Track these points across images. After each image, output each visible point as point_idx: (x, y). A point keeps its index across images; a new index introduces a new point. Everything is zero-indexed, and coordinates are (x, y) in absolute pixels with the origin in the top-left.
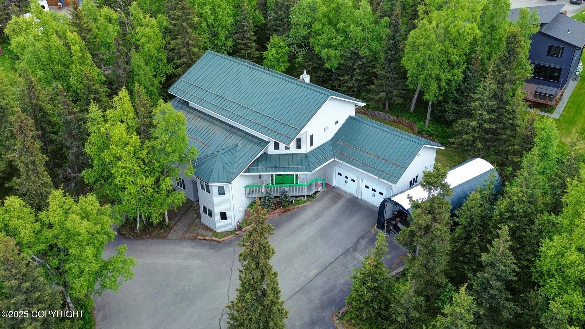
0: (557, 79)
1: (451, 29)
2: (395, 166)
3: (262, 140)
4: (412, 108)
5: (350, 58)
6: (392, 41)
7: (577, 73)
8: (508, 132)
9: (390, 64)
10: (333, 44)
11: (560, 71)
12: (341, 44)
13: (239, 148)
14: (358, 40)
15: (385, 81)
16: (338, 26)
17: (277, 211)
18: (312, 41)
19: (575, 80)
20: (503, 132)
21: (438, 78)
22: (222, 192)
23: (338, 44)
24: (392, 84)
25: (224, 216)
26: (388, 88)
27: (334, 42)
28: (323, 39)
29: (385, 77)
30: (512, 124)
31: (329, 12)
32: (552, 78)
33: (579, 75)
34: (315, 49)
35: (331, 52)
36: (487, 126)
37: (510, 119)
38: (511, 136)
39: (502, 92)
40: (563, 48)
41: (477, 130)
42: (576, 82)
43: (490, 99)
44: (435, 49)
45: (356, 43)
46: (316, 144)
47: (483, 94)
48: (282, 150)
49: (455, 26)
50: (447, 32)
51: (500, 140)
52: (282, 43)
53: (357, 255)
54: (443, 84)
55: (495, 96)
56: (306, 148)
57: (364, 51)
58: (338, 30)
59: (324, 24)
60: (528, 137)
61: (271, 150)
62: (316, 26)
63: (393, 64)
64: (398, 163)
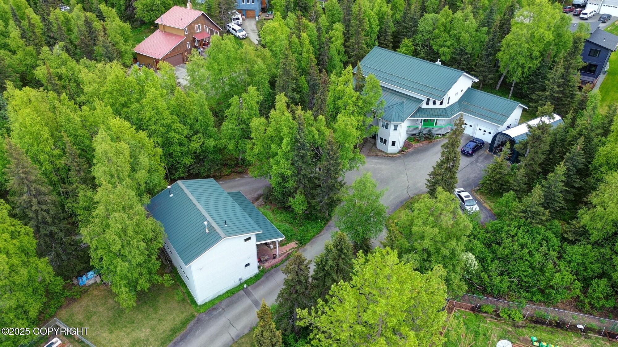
0: (594, 72)
1: (536, 34)
2: (501, 116)
3: (419, 99)
4: (498, 88)
5: (459, 54)
6: (491, 42)
7: (606, 70)
8: (569, 99)
9: (487, 57)
10: (447, 45)
11: (596, 66)
12: (452, 45)
13: (404, 104)
14: (465, 42)
15: (483, 69)
16: (451, 33)
17: (424, 142)
18: (432, 42)
19: (604, 74)
20: (565, 99)
21: (523, 67)
22: (395, 129)
23: (451, 45)
24: (487, 71)
25: (393, 143)
26: (484, 74)
27: (448, 43)
28: (440, 41)
29: (483, 66)
30: (572, 94)
31: (446, 23)
32: (590, 71)
33: (607, 71)
34: (434, 48)
35: (446, 49)
36: (556, 95)
37: (571, 91)
38: (570, 102)
39: (567, 74)
40: (600, 51)
41: (549, 98)
42: (605, 76)
43: (559, 78)
44: (524, 47)
45: (464, 44)
46: (451, 103)
47: (555, 75)
48: (431, 106)
49: (538, 33)
50: (532, 36)
51: (563, 104)
52: (410, 44)
53: (479, 164)
54: (526, 70)
55: (562, 76)
56: (445, 105)
57: (469, 49)
58: (450, 36)
59: (441, 31)
60: (583, 101)
61: (424, 105)
62: (436, 32)
63: (491, 58)
64: (503, 114)
